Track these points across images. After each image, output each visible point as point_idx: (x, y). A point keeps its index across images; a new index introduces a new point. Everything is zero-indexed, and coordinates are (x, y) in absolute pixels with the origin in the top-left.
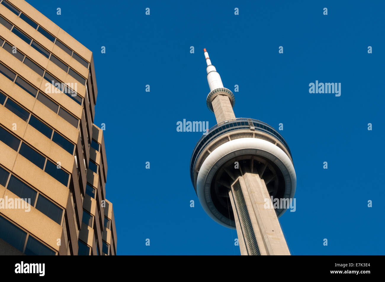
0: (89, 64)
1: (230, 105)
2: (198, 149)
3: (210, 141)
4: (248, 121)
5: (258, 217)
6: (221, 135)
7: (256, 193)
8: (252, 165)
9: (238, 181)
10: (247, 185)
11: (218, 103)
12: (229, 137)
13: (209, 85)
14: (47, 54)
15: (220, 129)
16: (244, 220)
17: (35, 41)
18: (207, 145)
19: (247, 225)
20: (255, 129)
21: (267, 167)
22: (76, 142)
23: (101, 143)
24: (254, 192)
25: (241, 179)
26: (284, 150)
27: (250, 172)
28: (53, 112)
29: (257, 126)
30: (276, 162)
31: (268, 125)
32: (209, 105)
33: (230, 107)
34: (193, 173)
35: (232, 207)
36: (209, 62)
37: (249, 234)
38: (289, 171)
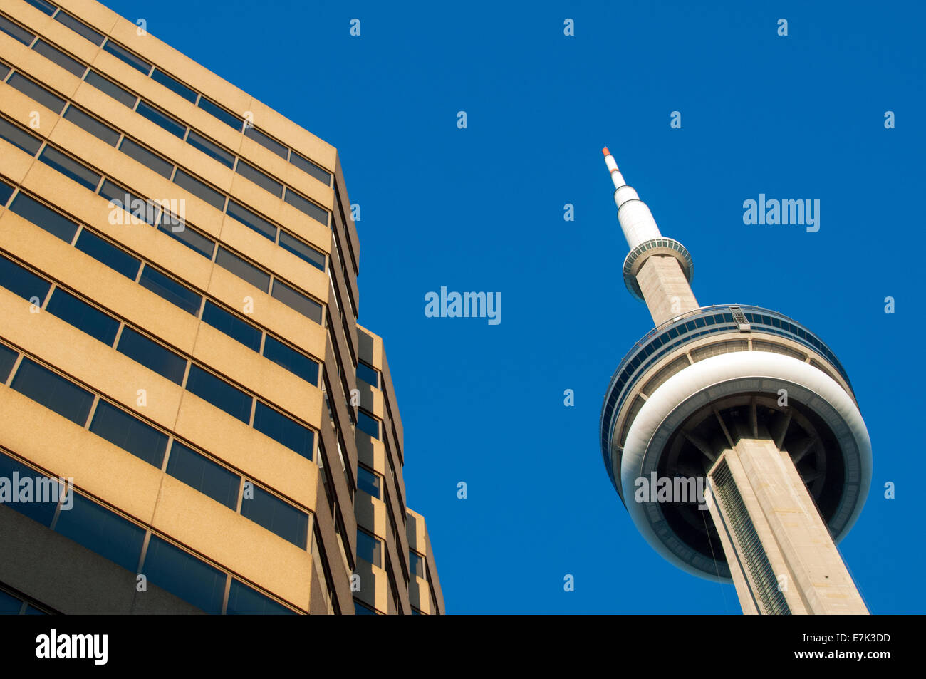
0: (332, 176)
1: (683, 279)
2: (616, 393)
3: (642, 371)
4: (732, 311)
5: (784, 546)
6: (669, 352)
7: (771, 486)
8: (755, 419)
9: (724, 463)
10: (748, 470)
11: (652, 276)
12: (689, 357)
13: (625, 234)
14: (229, 158)
15: (665, 338)
16: (749, 558)
17: (194, 131)
18: (637, 380)
19: (759, 568)
20: (752, 328)
21: (793, 421)
22: (322, 356)
23: (380, 369)
24: (767, 485)
25: (729, 455)
26: (831, 374)
27: (751, 435)
28: (259, 291)
29: (755, 322)
30: (813, 405)
31: (783, 317)
32: (632, 284)
33: (683, 283)
34: (611, 454)
35: (715, 527)
36: (618, 179)
37: (768, 590)
38: (849, 425)
